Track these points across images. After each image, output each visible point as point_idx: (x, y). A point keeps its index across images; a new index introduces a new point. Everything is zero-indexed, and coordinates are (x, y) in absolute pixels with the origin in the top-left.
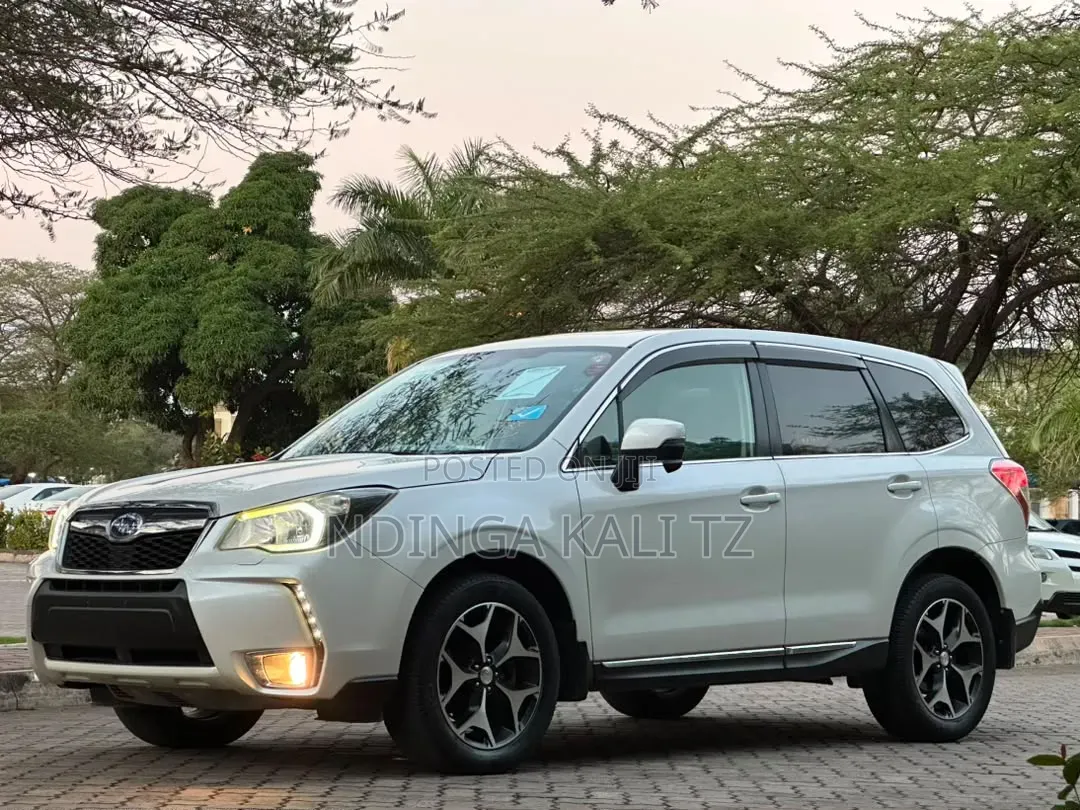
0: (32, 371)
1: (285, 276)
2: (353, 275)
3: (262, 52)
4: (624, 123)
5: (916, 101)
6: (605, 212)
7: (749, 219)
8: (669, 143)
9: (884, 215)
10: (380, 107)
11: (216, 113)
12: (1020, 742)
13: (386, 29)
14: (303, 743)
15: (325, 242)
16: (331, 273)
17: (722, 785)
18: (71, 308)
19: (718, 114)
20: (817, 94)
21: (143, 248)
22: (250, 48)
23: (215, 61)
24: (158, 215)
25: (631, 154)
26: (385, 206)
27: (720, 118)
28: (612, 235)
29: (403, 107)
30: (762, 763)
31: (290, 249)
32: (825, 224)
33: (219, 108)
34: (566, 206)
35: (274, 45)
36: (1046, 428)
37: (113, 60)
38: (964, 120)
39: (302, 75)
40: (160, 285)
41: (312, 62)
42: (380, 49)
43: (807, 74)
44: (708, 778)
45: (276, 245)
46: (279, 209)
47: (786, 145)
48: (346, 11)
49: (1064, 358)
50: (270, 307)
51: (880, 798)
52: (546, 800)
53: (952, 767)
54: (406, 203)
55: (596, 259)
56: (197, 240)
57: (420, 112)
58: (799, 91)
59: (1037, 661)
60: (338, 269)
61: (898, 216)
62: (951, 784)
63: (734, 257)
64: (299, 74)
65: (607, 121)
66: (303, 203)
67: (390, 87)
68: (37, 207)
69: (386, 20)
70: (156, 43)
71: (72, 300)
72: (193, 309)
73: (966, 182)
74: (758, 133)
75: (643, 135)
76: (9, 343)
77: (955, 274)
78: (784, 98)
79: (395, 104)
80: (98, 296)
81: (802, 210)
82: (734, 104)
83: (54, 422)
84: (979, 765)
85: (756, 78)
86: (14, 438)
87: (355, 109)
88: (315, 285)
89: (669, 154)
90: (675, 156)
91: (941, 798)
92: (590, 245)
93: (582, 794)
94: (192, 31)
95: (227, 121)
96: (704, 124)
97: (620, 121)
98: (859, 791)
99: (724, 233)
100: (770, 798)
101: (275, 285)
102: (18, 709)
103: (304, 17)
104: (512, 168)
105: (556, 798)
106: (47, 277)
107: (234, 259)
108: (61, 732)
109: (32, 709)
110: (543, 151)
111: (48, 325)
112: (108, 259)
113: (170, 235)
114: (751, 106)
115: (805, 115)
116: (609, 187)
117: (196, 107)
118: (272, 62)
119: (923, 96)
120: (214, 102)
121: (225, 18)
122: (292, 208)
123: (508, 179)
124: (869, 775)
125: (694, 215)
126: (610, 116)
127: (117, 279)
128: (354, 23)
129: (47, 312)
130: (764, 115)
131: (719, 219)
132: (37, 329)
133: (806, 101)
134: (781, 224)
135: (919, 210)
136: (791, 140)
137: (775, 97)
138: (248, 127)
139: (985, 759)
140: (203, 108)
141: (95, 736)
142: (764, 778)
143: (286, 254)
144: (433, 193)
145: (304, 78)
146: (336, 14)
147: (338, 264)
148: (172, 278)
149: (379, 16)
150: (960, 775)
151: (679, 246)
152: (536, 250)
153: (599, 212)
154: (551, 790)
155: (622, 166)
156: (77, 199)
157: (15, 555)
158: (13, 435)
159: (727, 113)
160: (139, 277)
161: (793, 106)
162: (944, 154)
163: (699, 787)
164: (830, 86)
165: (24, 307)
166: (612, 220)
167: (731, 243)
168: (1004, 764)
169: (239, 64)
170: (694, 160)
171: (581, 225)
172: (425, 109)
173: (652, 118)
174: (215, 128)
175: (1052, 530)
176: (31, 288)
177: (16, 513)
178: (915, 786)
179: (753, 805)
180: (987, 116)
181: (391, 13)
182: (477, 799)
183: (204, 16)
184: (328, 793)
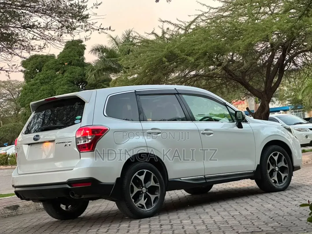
0: (10, 112)
1: (79, 76)
2: (98, 73)
3: (62, 18)
4: (170, 23)
5: (253, 6)
6: (167, 49)
7: (209, 46)
8: (184, 27)
9: (248, 40)
10: (98, 30)
11: (52, 37)
12: (303, 190)
13: (97, 8)
14: (99, 216)
15: (89, 64)
16: (92, 73)
17: (219, 214)
18: (19, 92)
19: (196, 16)
20: (224, 7)
21: (37, 73)
22: (59, 17)
23: (50, 23)
24: (40, 63)
25: (173, 31)
26: (105, 52)
27: (197, 18)
28: (170, 56)
29: (105, 29)
30: (230, 205)
31: (79, 68)
32: (231, 45)
33: (52, 36)
34: (156, 49)
35: (66, 16)
36: (303, 92)
37: (20, 26)
38: (267, 9)
39: (75, 23)
40: (43, 83)
41: (77, 19)
42: (96, 14)
43: (220, 2)
44: (215, 213)
45: (75, 67)
46: (75, 57)
47: (217, 23)
48: (85, 4)
49: (305, 74)
50: (76, 85)
51: (264, 212)
52: (169, 226)
53: (284, 200)
54: (111, 50)
55: (167, 63)
56: (52, 68)
57: (110, 30)
58: (219, 7)
59: (307, 162)
60: (94, 72)
61: (252, 40)
62: (284, 205)
63: (206, 58)
64: (74, 23)
65: (165, 23)
66: (81, 54)
67: (101, 24)
68: (4, 70)
69: (97, 5)
70: (32, 19)
71: (18, 90)
72: (54, 89)
73: (270, 28)
74: (209, 21)
75: (176, 25)
76: (2, 105)
77: (271, 53)
78: (215, 10)
79: (103, 29)
80: (26, 88)
81: (224, 42)
82: (201, 13)
83: (18, 126)
84: (292, 198)
85: (206, 5)
86: (7, 132)
87: (91, 31)
88: (88, 77)
89: (184, 30)
90: (186, 30)
91: (281, 210)
92: (164, 59)
93: (179, 222)
94: (42, 15)
95: (55, 40)
96: (193, 20)
97: (169, 22)
98: (258, 211)
99: (202, 51)
100: (233, 216)
101: (76, 79)
102: (17, 215)
103: (73, 7)
104: (139, 39)
105: (172, 224)
106: (11, 84)
107: (64, 73)
108: (30, 221)
109: (21, 215)
110: (147, 34)
111: (13, 98)
112: (27, 77)
113: (44, 68)
114: (206, 13)
115: (221, 14)
116: (168, 41)
117: (46, 37)
118: (66, 21)
119: (255, 4)
120: (51, 35)
121: (51, 10)
122: (78, 56)
123: (138, 43)
124: (260, 206)
125: (193, 47)
126: (166, 21)
127: (31, 83)
128: (88, 7)
129: (12, 94)
130: (210, 15)
131: (201, 47)
132: (10, 100)
133: (222, 10)
134: (219, 46)
135: (257, 38)
136: (218, 21)
137: (212, 10)
138: (62, 40)
139: (293, 196)
140: (48, 37)
141: (40, 221)
142: (230, 210)
143: (78, 69)
144: (118, 47)
145: (76, 24)
146: (82, 5)
147: (94, 70)
148: (47, 80)
149: (95, 4)
150: (286, 202)
151: (190, 56)
152: (149, 63)
153: (166, 50)
154: (170, 222)
155: (171, 35)
156: (15, 66)
157: (12, 166)
158: (7, 131)
159: (199, 16)
160: (37, 81)
161: (218, 11)
162: (263, 20)
163: (213, 215)
164: (228, 5)
165: (5, 94)
166: (170, 51)
167: (205, 54)
168: (299, 197)
169: (56, 23)
170: (191, 30)
171: (161, 54)
172: (111, 29)
173: (178, 20)
174: (52, 42)
175: (308, 123)
176: (6, 88)
177: (10, 154)
178: (274, 207)
179: (228, 219)
180: (274, 8)
181: (98, 3)
182: (150, 228)
183: (45, 10)
184: (107, 231)
